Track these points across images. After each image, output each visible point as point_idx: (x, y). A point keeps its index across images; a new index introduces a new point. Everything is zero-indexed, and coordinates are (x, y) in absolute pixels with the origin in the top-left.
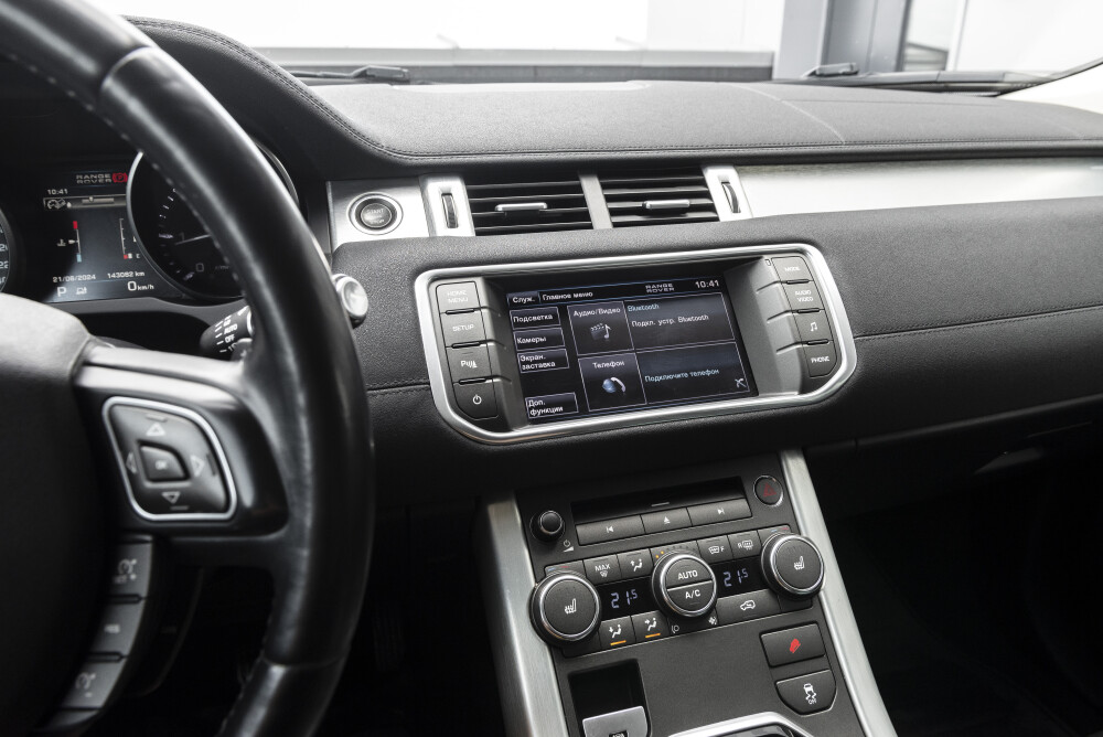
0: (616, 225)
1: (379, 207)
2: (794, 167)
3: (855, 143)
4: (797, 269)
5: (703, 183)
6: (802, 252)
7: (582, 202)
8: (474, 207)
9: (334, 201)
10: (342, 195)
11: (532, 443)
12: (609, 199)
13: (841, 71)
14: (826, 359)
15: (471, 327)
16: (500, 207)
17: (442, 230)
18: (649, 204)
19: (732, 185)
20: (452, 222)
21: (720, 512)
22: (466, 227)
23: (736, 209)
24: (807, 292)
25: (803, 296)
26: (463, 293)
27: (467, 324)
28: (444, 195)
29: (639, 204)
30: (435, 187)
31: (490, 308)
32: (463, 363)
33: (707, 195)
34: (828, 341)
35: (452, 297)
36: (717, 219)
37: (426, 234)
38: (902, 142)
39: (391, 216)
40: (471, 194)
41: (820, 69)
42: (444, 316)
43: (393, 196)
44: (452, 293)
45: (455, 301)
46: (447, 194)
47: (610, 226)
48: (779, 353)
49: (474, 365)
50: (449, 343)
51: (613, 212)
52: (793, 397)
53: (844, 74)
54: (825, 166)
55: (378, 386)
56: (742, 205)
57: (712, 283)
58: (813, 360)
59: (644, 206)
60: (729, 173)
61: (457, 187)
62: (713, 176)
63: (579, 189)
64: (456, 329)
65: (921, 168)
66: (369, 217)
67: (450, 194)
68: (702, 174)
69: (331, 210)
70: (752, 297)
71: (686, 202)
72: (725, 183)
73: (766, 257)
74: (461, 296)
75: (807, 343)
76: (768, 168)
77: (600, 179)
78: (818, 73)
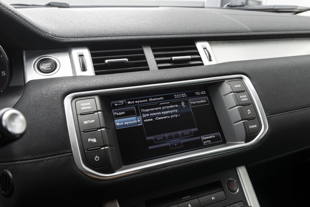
0: (160, 68)
1: (49, 62)
2: (232, 41)
3: (255, 31)
4: (240, 86)
5: (196, 49)
6: (241, 78)
7: (144, 58)
8: (94, 61)
9: (26, 60)
10: (30, 57)
11: (125, 178)
12: (156, 56)
13: (239, 5)
14: (255, 126)
15: (93, 121)
16: (107, 61)
17: (79, 73)
18: (174, 58)
19: (208, 49)
20: (84, 69)
21: (213, 198)
22: (90, 71)
23: (210, 60)
24: (245, 96)
25: (244, 98)
26: (89, 104)
27: (91, 120)
28: (80, 56)
29: (169, 58)
30: (76, 52)
31: (102, 111)
32: (89, 140)
33: (198, 54)
34: (255, 118)
35: (83, 106)
36: (202, 64)
37: (71, 75)
38: (272, 31)
39: (54, 67)
40: (92, 55)
41: (230, 4)
42: (79, 116)
43: (55, 57)
44: (83, 104)
45: (84, 108)
46: (81, 56)
47: (157, 68)
48: (235, 124)
49: (94, 140)
50: (82, 130)
51: (158, 62)
52: (243, 144)
53: (240, 6)
54: (243, 41)
55: (44, 155)
56: (212, 58)
57: (202, 93)
58: (250, 127)
59: (171, 59)
60: (206, 44)
61: (86, 52)
62: (200, 46)
63: (143, 52)
64: (86, 122)
65: (279, 41)
66: (44, 67)
67: (83, 55)
68: (195, 45)
69: (25, 64)
70: (221, 99)
71: (189, 57)
72: (205, 48)
73: (226, 81)
74: (88, 106)
75: (247, 119)
76: (221, 42)
77: (151, 47)
78: (230, 5)
